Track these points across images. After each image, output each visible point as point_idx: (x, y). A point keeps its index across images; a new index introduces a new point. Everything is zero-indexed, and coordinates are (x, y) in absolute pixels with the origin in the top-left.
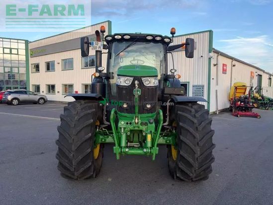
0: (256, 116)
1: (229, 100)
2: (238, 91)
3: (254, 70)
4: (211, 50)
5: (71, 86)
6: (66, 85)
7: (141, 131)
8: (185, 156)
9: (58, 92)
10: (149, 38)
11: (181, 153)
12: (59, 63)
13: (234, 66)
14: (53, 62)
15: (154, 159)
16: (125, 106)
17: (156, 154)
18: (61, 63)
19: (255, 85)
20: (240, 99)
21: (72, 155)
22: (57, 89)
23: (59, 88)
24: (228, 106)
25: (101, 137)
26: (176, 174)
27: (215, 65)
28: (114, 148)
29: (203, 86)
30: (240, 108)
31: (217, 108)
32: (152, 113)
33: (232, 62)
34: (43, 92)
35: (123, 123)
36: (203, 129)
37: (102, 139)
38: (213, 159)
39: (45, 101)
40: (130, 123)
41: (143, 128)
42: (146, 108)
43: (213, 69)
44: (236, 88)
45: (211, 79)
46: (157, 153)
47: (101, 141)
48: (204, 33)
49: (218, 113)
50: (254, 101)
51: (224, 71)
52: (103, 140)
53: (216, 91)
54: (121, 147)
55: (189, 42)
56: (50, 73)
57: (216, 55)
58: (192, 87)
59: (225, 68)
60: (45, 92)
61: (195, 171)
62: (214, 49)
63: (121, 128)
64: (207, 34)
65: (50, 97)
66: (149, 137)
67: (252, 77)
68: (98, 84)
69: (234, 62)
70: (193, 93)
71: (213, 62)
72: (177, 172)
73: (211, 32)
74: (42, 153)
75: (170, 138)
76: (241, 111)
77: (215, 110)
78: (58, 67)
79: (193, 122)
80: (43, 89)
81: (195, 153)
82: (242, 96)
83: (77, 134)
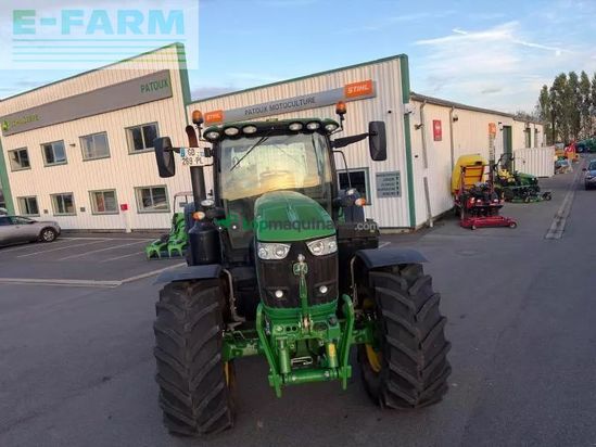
0: (506, 224)
1: (452, 194)
2: (468, 173)
3: (495, 119)
4: (407, 96)
5: (110, 194)
6: (97, 193)
7: (316, 340)
8: (399, 370)
9: (83, 210)
10: (295, 127)
11: (392, 366)
12: (74, 145)
13: (456, 119)
14: (60, 145)
15: (345, 387)
16: (279, 294)
17: (348, 379)
18: (78, 144)
19: (500, 151)
20: (474, 193)
21: (190, 399)
22: (78, 202)
23: (82, 200)
24: (450, 205)
25: (233, 347)
26: (384, 403)
27: (417, 127)
28: (270, 377)
29: (398, 174)
30: (475, 211)
31: (430, 215)
32: (330, 301)
33: (451, 112)
34: (46, 212)
35: (279, 329)
36: (426, 318)
37: (234, 351)
38: (449, 368)
39: (57, 234)
40: (294, 329)
41: (320, 334)
42: (319, 295)
43: (415, 135)
44: (464, 169)
45: (413, 157)
46: (349, 375)
47: (234, 354)
48: (390, 62)
49: (431, 225)
50: (499, 187)
51: (437, 135)
52: (237, 353)
53: (425, 179)
54: (283, 375)
55: (376, 129)
56: (55, 170)
57: (418, 104)
58: (374, 175)
59: (438, 128)
60: (51, 213)
61: (419, 393)
62: (413, 93)
63: (279, 341)
64: (396, 64)
65: (65, 222)
66: (332, 349)
67: (492, 135)
68: (204, 232)
69: (456, 113)
70: (378, 190)
71: (414, 121)
72: (387, 398)
73: (403, 58)
74: (105, 379)
75: (364, 332)
76: (479, 216)
77: (425, 220)
78: (74, 154)
79: (407, 307)
80: (46, 204)
81: (416, 364)
82: (478, 184)
83: (194, 361)
